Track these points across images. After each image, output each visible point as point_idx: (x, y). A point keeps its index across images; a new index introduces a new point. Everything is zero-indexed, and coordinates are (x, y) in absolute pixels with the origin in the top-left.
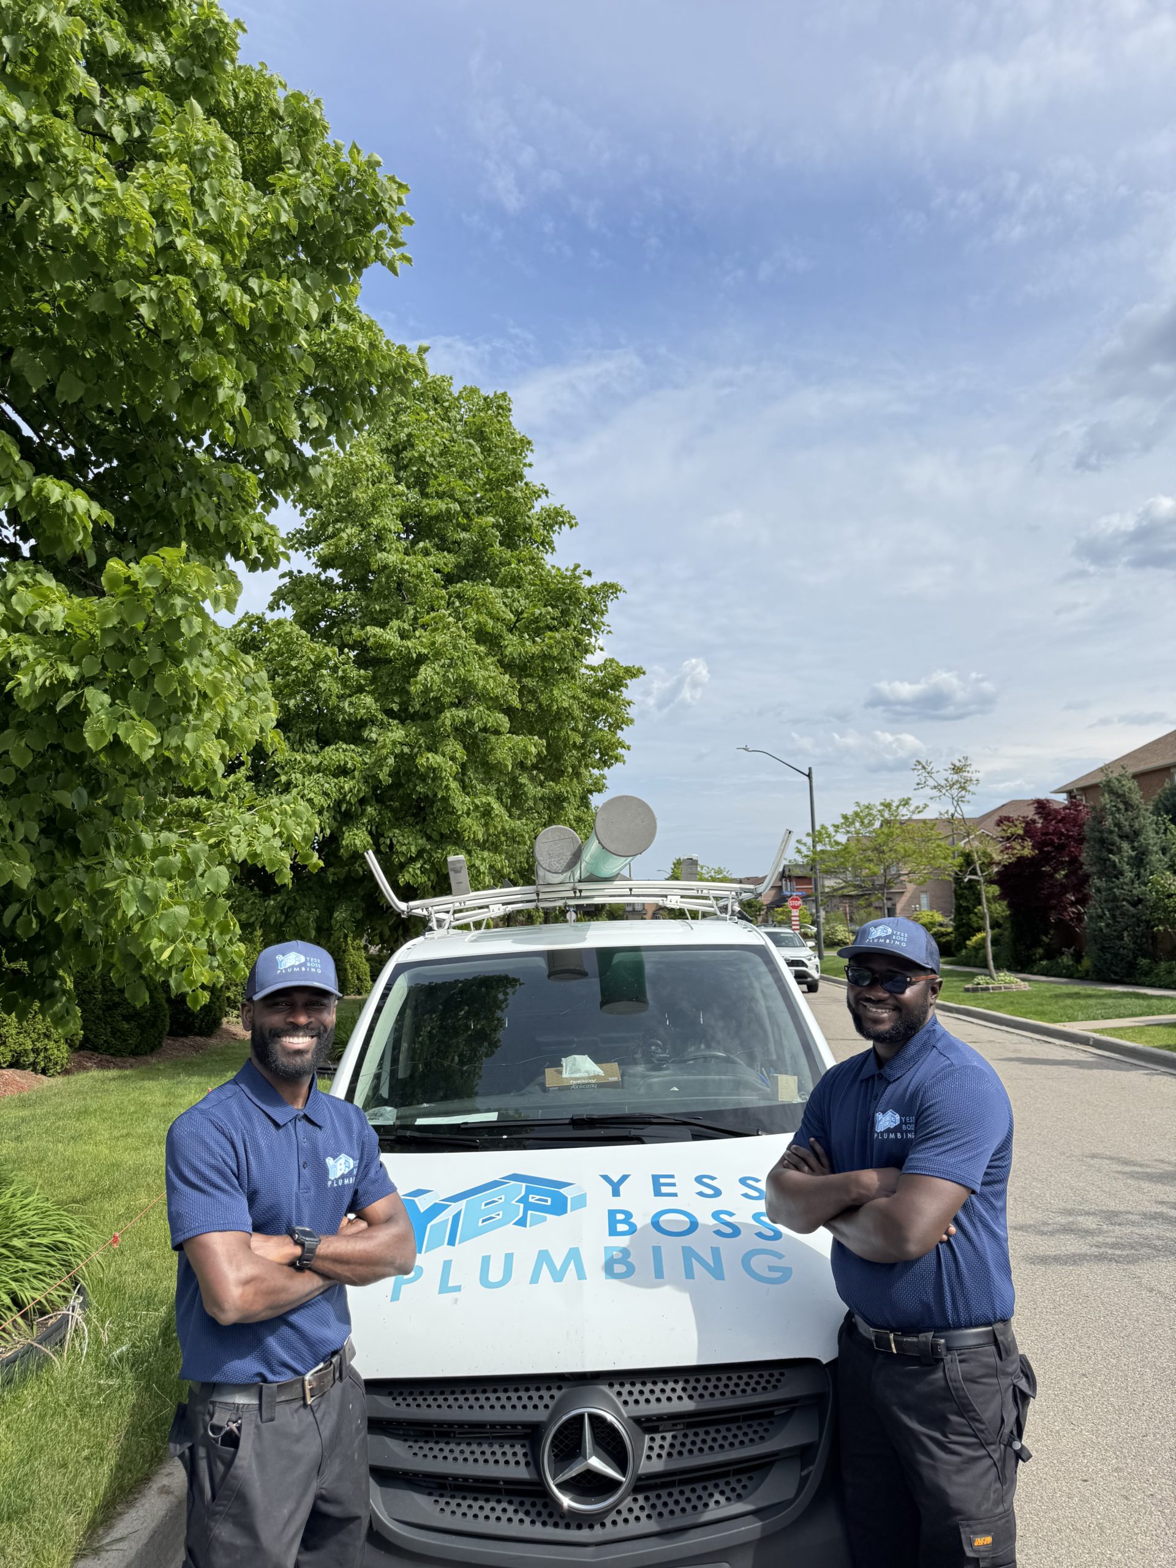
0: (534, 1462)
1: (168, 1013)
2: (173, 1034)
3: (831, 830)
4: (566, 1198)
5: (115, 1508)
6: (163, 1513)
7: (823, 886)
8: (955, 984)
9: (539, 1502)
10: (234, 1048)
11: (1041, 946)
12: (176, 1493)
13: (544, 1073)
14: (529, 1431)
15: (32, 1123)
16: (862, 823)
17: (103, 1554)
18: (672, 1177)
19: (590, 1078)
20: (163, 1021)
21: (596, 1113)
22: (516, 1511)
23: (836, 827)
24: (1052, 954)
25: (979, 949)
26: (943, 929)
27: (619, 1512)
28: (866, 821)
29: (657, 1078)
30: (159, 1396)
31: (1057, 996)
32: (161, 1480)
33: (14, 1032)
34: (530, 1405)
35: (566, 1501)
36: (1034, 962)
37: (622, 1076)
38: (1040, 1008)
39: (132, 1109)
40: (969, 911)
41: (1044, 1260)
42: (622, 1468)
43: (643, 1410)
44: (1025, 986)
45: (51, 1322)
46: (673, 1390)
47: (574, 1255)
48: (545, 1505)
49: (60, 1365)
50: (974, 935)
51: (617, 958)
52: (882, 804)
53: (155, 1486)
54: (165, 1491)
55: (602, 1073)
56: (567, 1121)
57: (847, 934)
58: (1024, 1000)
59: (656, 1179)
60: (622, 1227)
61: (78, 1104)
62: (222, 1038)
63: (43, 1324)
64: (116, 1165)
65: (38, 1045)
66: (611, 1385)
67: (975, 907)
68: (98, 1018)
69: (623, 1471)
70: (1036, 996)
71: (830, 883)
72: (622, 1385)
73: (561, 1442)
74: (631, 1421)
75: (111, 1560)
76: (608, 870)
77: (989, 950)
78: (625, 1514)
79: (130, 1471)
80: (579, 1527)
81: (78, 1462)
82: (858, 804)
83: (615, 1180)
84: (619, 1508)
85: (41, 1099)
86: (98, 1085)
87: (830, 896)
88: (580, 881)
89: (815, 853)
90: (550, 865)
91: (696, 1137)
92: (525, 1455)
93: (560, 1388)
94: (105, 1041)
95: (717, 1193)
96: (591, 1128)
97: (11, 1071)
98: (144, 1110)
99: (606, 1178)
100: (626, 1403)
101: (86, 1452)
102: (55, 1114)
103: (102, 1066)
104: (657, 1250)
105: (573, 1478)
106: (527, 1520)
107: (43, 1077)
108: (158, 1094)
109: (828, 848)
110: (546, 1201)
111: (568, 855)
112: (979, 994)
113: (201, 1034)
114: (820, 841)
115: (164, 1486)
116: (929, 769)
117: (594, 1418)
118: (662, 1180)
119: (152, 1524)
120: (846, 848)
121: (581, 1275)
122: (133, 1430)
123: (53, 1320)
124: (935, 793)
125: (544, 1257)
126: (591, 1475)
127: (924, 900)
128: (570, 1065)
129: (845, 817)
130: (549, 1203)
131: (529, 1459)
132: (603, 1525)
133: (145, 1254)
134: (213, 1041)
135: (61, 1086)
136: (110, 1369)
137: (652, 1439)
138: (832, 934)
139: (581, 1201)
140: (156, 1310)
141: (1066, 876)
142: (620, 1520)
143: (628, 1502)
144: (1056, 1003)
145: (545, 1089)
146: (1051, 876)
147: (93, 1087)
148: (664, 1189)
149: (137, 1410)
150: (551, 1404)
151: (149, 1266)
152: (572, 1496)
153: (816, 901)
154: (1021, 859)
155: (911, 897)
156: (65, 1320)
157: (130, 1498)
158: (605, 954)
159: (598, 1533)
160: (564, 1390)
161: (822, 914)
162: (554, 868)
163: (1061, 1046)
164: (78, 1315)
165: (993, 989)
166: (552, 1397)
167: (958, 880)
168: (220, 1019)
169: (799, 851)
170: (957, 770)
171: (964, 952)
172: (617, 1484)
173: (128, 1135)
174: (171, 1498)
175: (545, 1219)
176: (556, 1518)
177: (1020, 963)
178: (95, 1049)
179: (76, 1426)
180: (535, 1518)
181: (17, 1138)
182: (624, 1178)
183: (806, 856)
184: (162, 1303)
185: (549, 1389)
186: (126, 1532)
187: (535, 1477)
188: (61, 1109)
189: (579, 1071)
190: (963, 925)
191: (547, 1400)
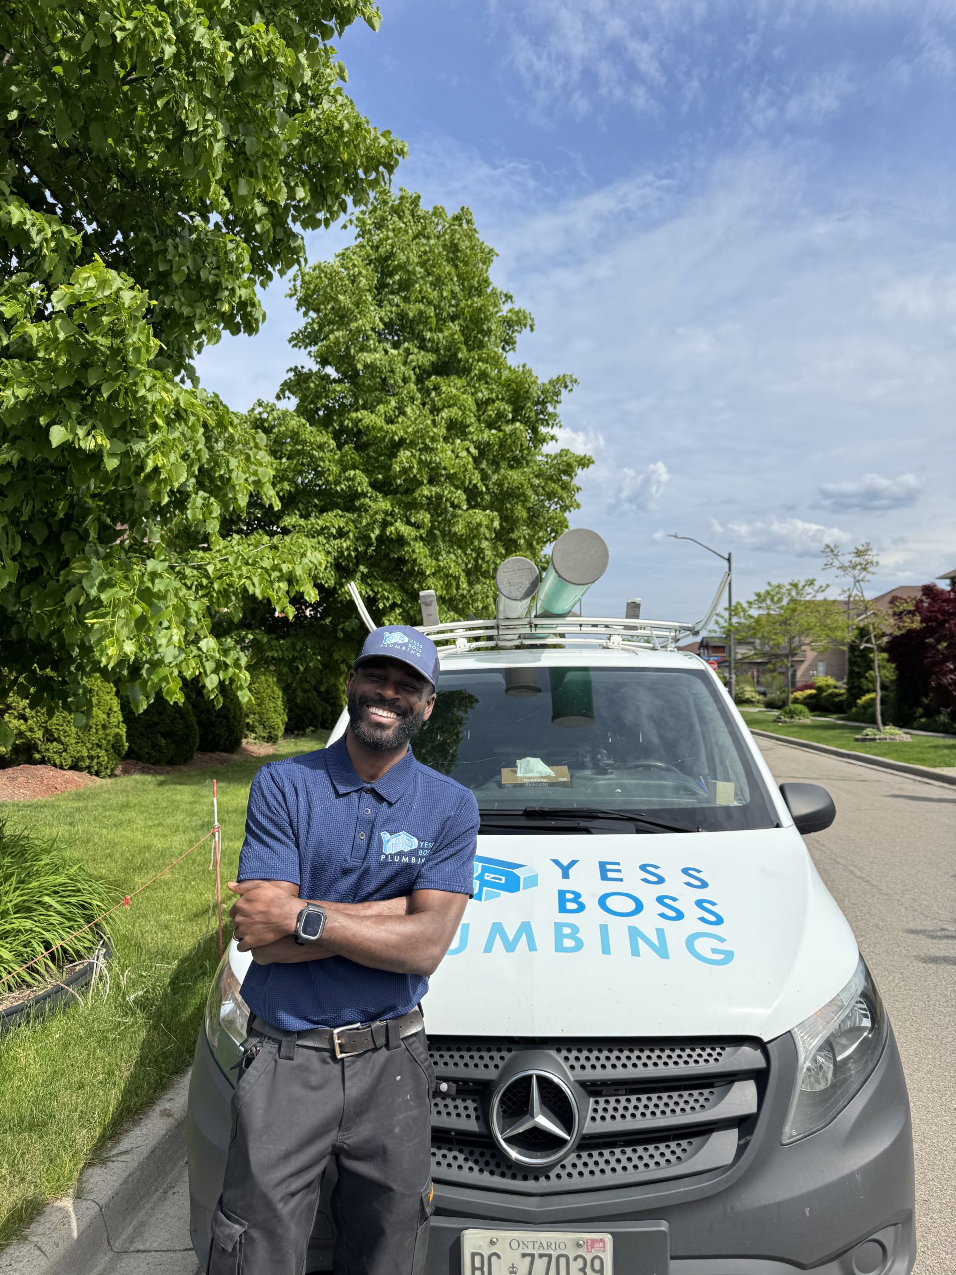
0: (484, 1116)
1: (197, 731)
2: (203, 749)
3: (745, 605)
4: (519, 878)
5: (122, 1126)
6: (163, 1132)
7: (736, 653)
8: (847, 735)
9: (488, 1153)
10: (251, 762)
11: (921, 706)
12: (176, 1116)
13: (500, 773)
14: (480, 1088)
15: (84, 813)
16: (772, 600)
17: (109, 1164)
18: (618, 864)
19: (542, 778)
20: (193, 738)
21: (547, 807)
22: (466, 1160)
23: (750, 603)
24: (930, 713)
25: (868, 708)
26: (837, 691)
27: (563, 1167)
28: (776, 599)
29: (602, 781)
30: (166, 1034)
31: (935, 747)
32: (164, 1104)
33: (73, 741)
34: (481, 1064)
35: (514, 1154)
36: (915, 719)
37: (571, 777)
38: (921, 756)
39: (165, 805)
40: (861, 675)
41: (935, 960)
42: (569, 1129)
43: (589, 1075)
44: (907, 738)
45: (78, 968)
46: (618, 1058)
47: (526, 928)
48: (493, 1156)
49: (84, 1003)
50: (864, 695)
51: (569, 677)
52: (791, 584)
53: (158, 1109)
54: (166, 1113)
55: (552, 774)
56: (521, 813)
57: (754, 694)
58: (907, 749)
59: (603, 865)
60: (571, 906)
61: (122, 799)
62: (242, 754)
63: (72, 969)
64: (148, 848)
65: (92, 752)
66: (559, 1050)
67: (866, 672)
68: (142, 734)
69: (569, 1131)
70: (917, 746)
71: (741, 652)
72: (569, 1051)
73: (510, 1100)
74: (577, 1085)
75: (115, 1170)
76: (561, 606)
77: (879, 707)
78: (569, 1169)
79: (137, 1095)
80: (525, 1178)
81: (93, 1085)
82: (769, 584)
83: (565, 864)
84: (563, 1163)
85: (93, 795)
86: (139, 786)
87: (741, 662)
88: (536, 616)
89: (731, 624)
90: (510, 592)
91: (639, 831)
92: (475, 1109)
93: (510, 1050)
94: (147, 753)
95: (661, 880)
96: (541, 820)
97: (71, 773)
98: (175, 806)
99: (556, 862)
100: (572, 1067)
101: (101, 1077)
102: (103, 807)
103: (144, 772)
104: (604, 929)
105: (520, 1134)
106: (476, 1169)
107: (96, 778)
108: (187, 794)
109: (743, 620)
110: (501, 879)
111: (527, 584)
112: (868, 743)
113: (225, 750)
114: (736, 615)
115: (166, 1109)
116: (836, 552)
117: (542, 1080)
118: (608, 867)
119: (153, 1141)
120: (758, 621)
121: (532, 947)
122: (142, 1062)
123: (81, 967)
124: (840, 572)
125: (497, 929)
126: (538, 1132)
127: (821, 667)
128: (524, 766)
129: (758, 595)
130: (503, 881)
131: (479, 1113)
132: (548, 1178)
133: (165, 917)
134: (235, 757)
135: (109, 785)
136: (127, 1011)
137: (597, 1102)
138: (742, 693)
139: (533, 881)
140: (169, 963)
141: (946, 648)
142: (564, 1174)
143: (572, 1158)
144: (935, 752)
145: (501, 786)
146: (934, 647)
147: (134, 788)
148: (611, 875)
149: (147, 1045)
150: (501, 1064)
151: (166, 927)
152: (518, 1149)
153: (729, 667)
154: (910, 631)
155: (810, 665)
156: (90, 967)
157: (137, 1117)
158: (557, 673)
159: (542, 1185)
160: (513, 1053)
161: (734, 677)
162: (514, 595)
163: (940, 787)
164: (101, 963)
165: (880, 739)
166: (502, 1058)
167: (853, 648)
168: (241, 739)
169: (717, 622)
170: (859, 553)
171: (854, 710)
172: (563, 1142)
173: (159, 825)
174: (171, 1120)
175: (499, 895)
176: (503, 1169)
177: (903, 721)
178: (139, 758)
179: (94, 1055)
180: (484, 1167)
181: (70, 824)
182: (573, 863)
183: (723, 627)
184: (175, 958)
185: (499, 1050)
186: (130, 1147)
187: (484, 1130)
188: (109, 803)
189: (532, 771)
190: (855, 687)
191: (498, 1061)
